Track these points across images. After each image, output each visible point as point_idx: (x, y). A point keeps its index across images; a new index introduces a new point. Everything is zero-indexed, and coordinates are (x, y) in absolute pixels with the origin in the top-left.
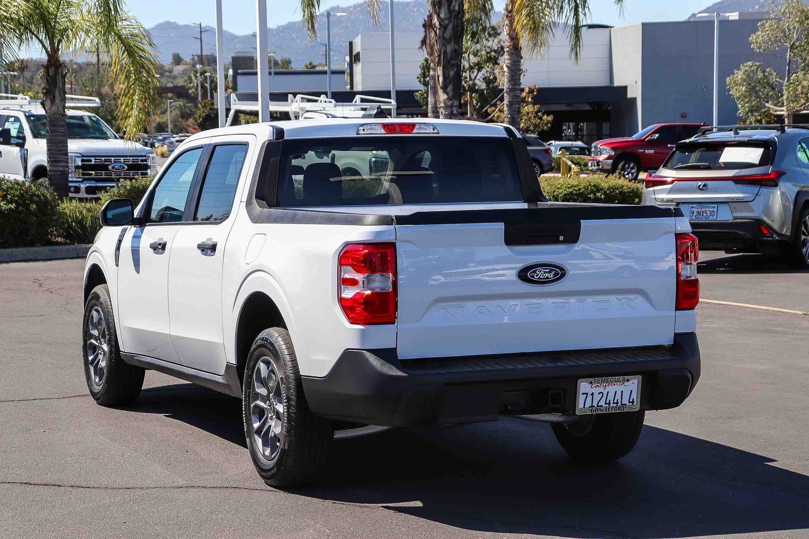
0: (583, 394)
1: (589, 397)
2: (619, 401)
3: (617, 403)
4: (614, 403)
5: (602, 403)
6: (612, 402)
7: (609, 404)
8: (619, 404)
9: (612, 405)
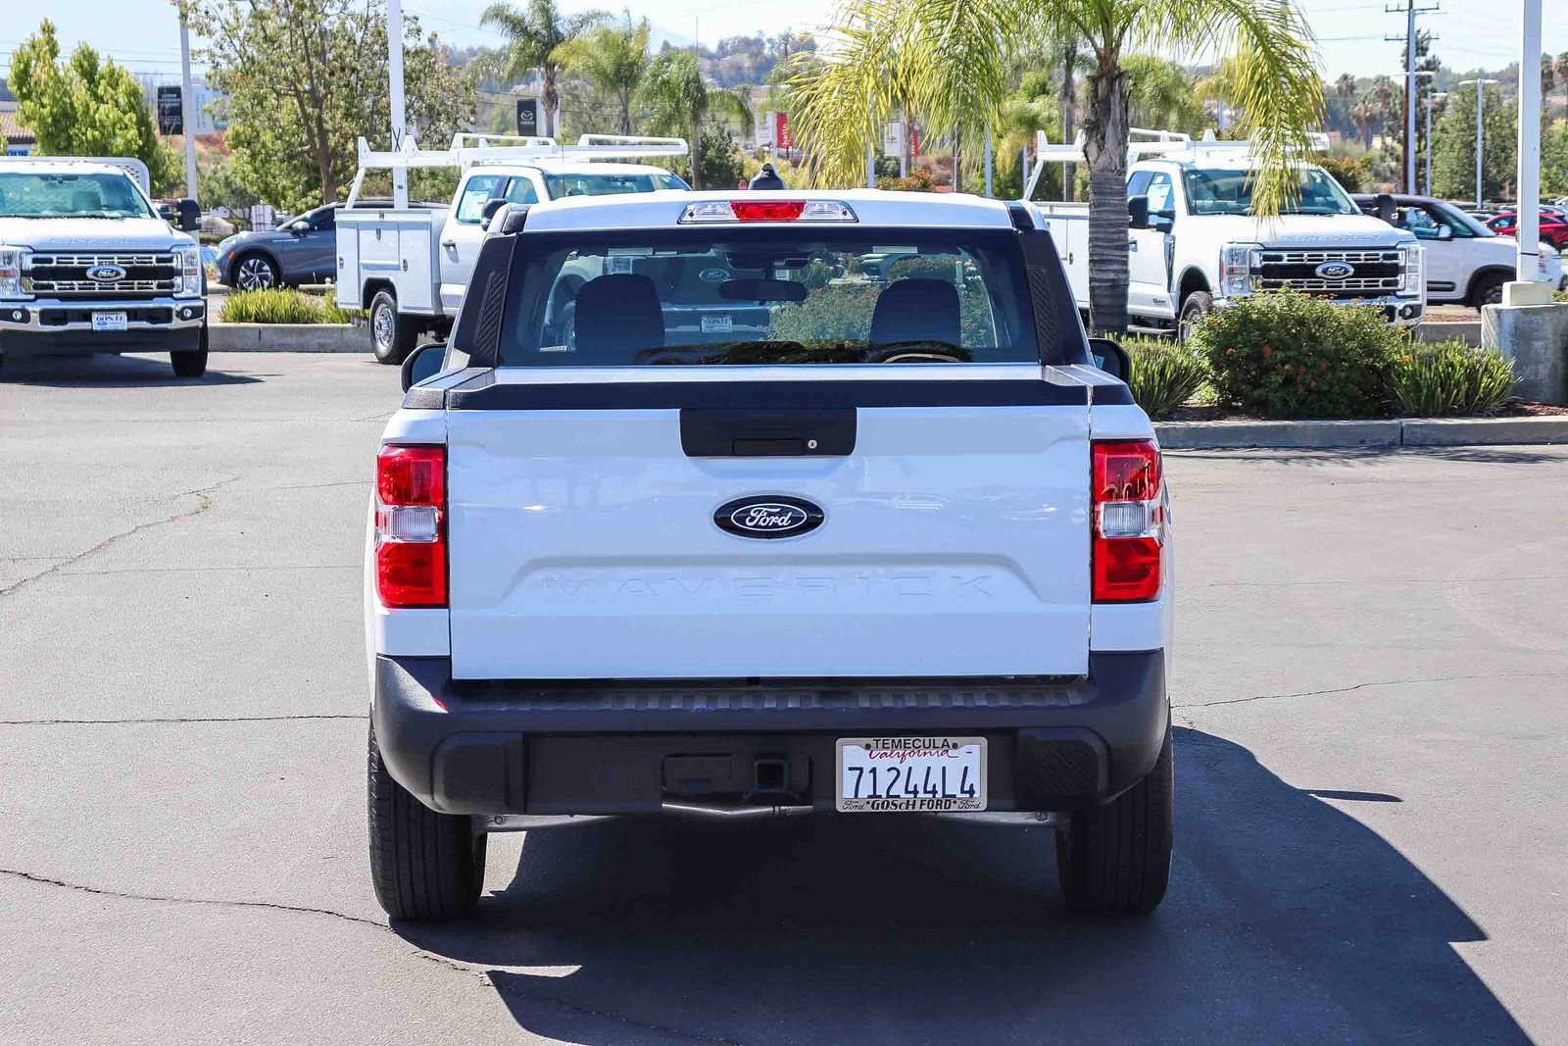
0: (850, 769)
1: (867, 777)
2: (939, 789)
3: (934, 792)
4: (926, 792)
5: (898, 789)
6: (920, 789)
7: (915, 792)
8: (939, 795)
9: (921, 795)
